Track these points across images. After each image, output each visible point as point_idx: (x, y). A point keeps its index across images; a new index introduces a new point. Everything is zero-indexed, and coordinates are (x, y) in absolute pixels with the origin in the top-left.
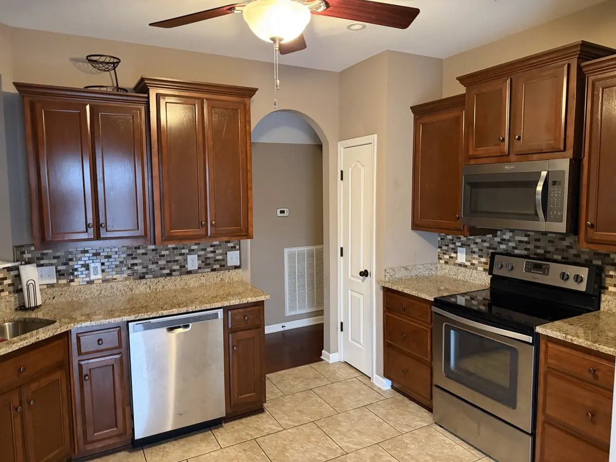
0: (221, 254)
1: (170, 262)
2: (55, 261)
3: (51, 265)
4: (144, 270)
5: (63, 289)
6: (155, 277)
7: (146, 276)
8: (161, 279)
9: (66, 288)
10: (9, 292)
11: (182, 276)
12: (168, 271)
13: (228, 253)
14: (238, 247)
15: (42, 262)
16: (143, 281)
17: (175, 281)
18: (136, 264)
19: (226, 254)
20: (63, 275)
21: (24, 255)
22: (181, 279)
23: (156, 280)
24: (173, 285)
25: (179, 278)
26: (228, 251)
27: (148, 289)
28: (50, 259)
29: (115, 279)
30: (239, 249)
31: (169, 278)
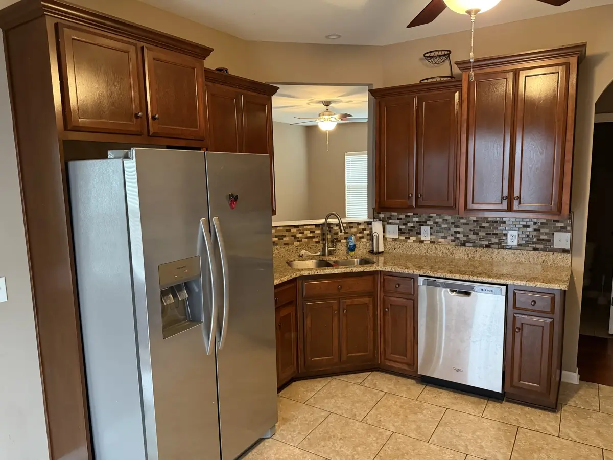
0: (546, 234)
1: (490, 234)
2: (398, 221)
3: (395, 224)
4: (465, 239)
5: (401, 244)
6: (474, 247)
7: (467, 244)
8: (479, 249)
9: (403, 243)
10: (367, 239)
11: (500, 250)
12: (487, 243)
13: (555, 233)
14: (569, 228)
15: (390, 221)
16: (463, 248)
17: (492, 253)
18: (459, 232)
19: (553, 234)
20: (403, 233)
21: (380, 215)
22: (498, 253)
23: (474, 249)
24: (490, 256)
25: (496, 251)
26: (556, 231)
27: (466, 256)
28: (395, 219)
29: (440, 242)
30: (572, 232)
31: (487, 249)
